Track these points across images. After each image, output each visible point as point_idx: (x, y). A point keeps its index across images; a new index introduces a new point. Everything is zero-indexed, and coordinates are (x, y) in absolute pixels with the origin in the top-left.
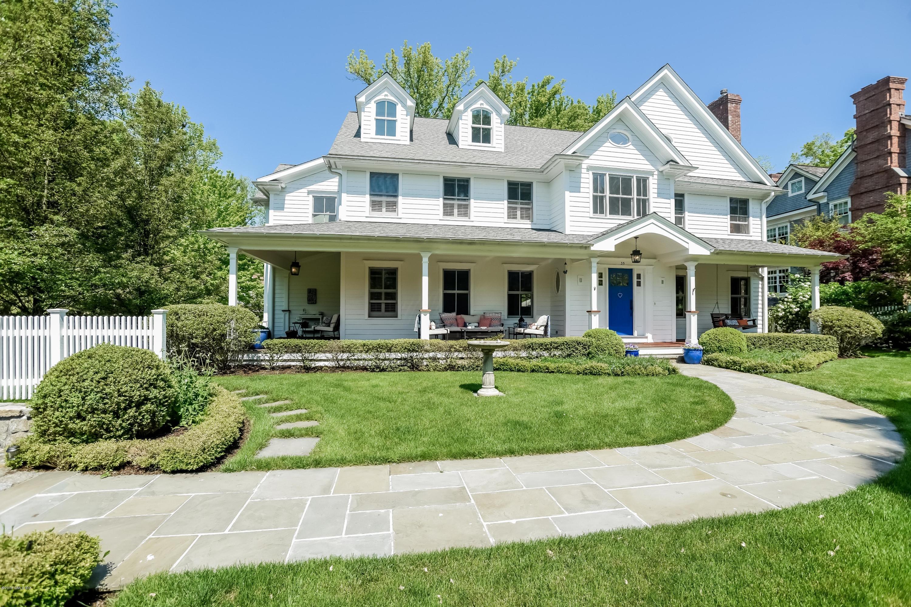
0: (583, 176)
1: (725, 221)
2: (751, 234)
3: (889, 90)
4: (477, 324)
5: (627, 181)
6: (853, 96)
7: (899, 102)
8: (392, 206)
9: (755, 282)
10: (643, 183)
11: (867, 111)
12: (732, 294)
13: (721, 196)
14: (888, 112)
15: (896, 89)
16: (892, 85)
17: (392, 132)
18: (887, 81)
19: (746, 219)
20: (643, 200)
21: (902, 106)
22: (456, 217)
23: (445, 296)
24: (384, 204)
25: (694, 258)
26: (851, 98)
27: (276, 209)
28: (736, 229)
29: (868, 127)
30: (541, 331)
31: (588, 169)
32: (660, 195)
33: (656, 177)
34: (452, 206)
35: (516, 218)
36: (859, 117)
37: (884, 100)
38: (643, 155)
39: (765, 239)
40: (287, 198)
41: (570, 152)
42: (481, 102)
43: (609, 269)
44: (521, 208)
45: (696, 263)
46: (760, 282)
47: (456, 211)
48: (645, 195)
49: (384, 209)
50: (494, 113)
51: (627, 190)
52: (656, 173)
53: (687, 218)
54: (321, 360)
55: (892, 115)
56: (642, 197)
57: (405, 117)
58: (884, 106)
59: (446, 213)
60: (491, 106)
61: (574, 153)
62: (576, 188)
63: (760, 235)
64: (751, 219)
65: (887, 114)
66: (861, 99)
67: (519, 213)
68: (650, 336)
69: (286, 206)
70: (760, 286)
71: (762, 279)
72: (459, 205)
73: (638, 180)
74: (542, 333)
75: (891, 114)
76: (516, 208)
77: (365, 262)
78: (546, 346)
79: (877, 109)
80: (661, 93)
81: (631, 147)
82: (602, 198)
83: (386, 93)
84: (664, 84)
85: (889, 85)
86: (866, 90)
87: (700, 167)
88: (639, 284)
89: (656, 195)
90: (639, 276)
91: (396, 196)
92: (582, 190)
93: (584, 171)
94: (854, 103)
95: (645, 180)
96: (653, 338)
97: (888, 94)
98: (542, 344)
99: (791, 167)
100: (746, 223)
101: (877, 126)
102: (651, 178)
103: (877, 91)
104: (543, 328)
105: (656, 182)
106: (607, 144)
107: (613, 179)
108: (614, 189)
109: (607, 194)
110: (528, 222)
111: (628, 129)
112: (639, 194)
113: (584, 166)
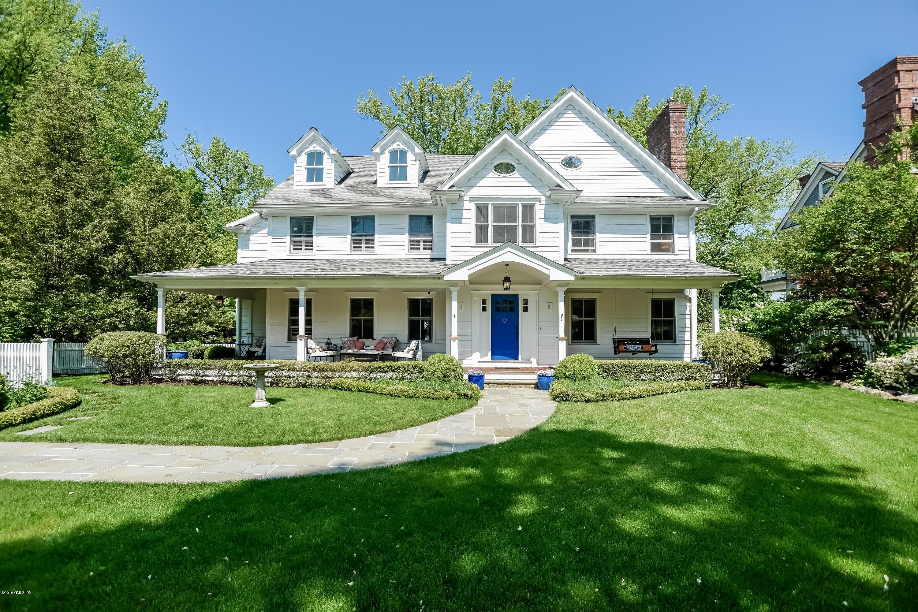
0: (465, 207)
1: (646, 240)
2: (676, 252)
3: (898, 72)
4: (373, 348)
5: (512, 209)
6: (861, 83)
7: (910, 86)
8: (309, 245)
9: (682, 304)
10: (529, 210)
11: (875, 99)
12: (652, 317)
13: (641, 214)
14: (897, 99)
15: (906, 71)
16: (899, 67)
17: (320, 178)
18: (894, 63)
19: (671, 237)
20: (529, 226)
21: (915, 90)
22: (363, 252)
23: (352, 321)
24: (303, 243)
25: (561, 284)
26: (859, 85)
27: (243, 248)
28: (656, 248)
29: (876, 118)
30: (410, 355)
31: (471, 200)
32: (548, 219)
33: (543, 202)
34: (361, 241)
35: (419, 249)
36: (868, 106)
37: (892, 85)
38: (529, 182)
39: (694, 258)
40: (251, 239)
41: (446, 188)
42: (398, 143)
43: (492, 296)
44: (424, 240)
45: (565, 289)
46: (688, 304)
47: (364, 245)
48: (532, 220)
49: (303, 248)
50: (410, 152)
51: (513, 217)
52: (543, 198)
53: (598, 239)
54: (210, 376)
55: (902, 102)
56: (528, 224)
57: (330, 164)
58: (892, 92)
59: (355, 249)
60: (406, 145)
61: (453, 186)
62: (458, 220)
63: (687, 253)
64: (676, 236)
65: (895, 101)
66: (869, 86)
67: (421, 244)
68: (533, 360)
69: (250, 245)
70: (688, 308)
71: (690, 300)
72: (366, 240)
73: (524, 207)
74: (411, 356)
75: (900, 101)
76: (419, 240)
77: (285, 293)
78: (383, 368)
79: (885, 96)
80: (570, 115)
81: (517, 175)
82: (486, 228)
83: (315, 145)
84: (571, 105)
85: (896, 67)
86: (874, 75)
87: (584, 190)
88: (526, 309)
89: (543, 221)
90: (526, 302)
91: (312, 236)
92: (464, 221)
93: (466, 203)
94: (863, 91)
95: (532, 207)
96: (538, 363)
97: (896, 78)
98: (380, 367)
99: (821, 166)
100: (672, 241)
101: (886, 115)
102: (537, 203)
103: (885, 75)
104: (412, 352)
105: (543, 207)
106: (491, 175)
107: (497, 208)
108: (497, 217)
109: (490, 222)
110: (429, 252)
111: (512, 158)
112: (524, 220)
113: (466, 198)
